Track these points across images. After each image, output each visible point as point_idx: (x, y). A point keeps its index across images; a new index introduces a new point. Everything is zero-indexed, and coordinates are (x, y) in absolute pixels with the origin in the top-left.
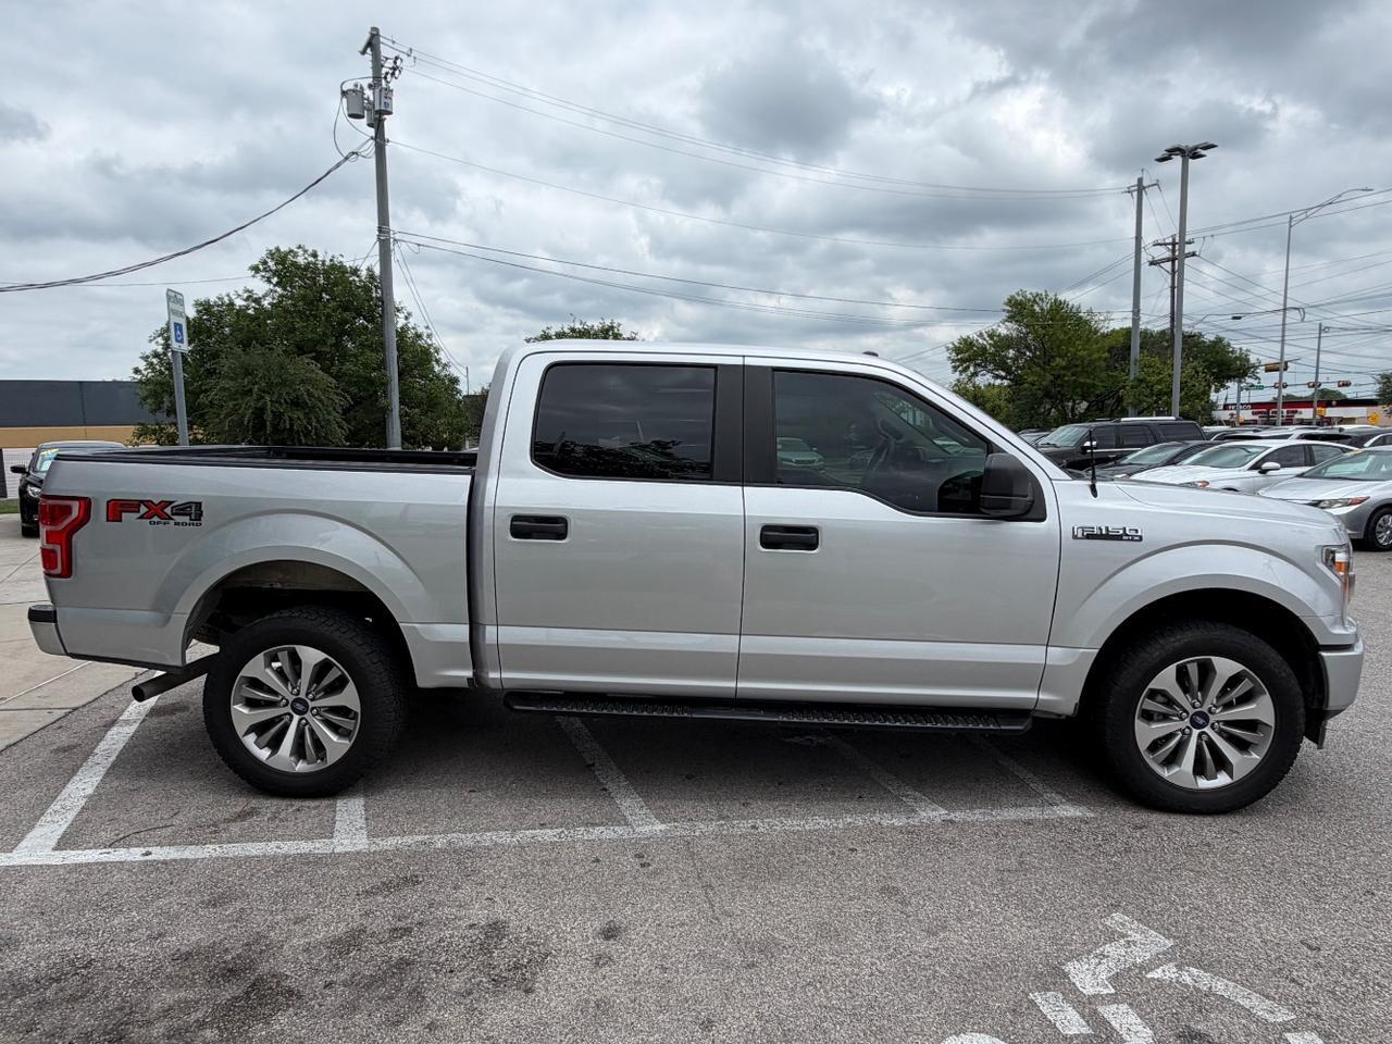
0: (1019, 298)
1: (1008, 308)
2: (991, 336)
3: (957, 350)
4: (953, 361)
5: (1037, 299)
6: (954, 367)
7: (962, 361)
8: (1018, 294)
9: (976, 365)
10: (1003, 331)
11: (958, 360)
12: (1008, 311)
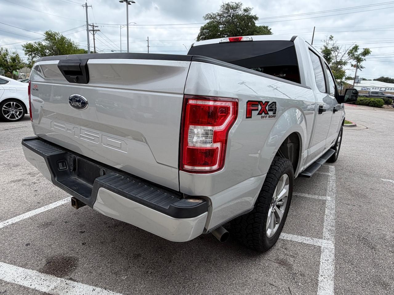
0: (50, 33)
1: (46, 35)
2: (39, 44)
3: (27, 48)
4: (25, 51)
5: (56, 34)
6: (26, 53)
7: (29, 51)
8: (49, 31)
9: (35, 54)
10: (44, 43)
11: (27, 51)
12: (46, 37)
